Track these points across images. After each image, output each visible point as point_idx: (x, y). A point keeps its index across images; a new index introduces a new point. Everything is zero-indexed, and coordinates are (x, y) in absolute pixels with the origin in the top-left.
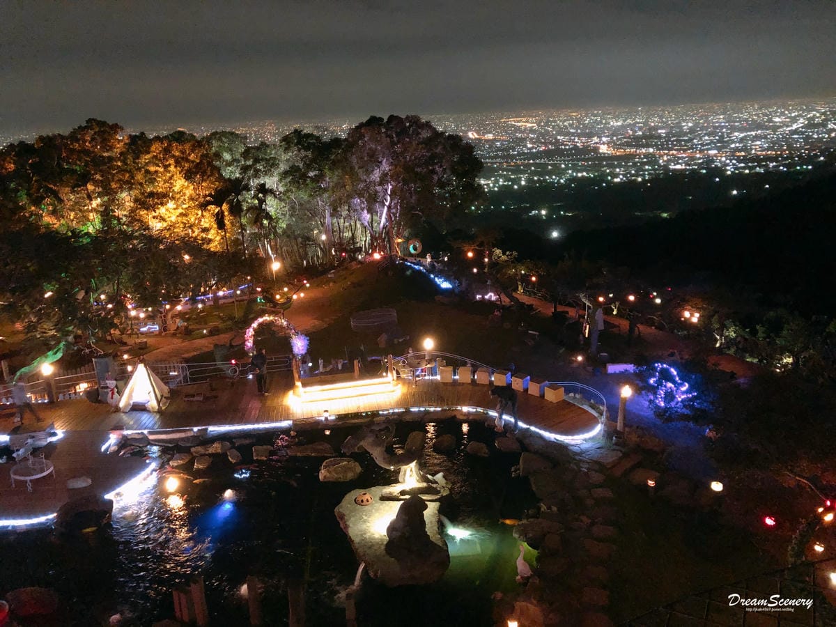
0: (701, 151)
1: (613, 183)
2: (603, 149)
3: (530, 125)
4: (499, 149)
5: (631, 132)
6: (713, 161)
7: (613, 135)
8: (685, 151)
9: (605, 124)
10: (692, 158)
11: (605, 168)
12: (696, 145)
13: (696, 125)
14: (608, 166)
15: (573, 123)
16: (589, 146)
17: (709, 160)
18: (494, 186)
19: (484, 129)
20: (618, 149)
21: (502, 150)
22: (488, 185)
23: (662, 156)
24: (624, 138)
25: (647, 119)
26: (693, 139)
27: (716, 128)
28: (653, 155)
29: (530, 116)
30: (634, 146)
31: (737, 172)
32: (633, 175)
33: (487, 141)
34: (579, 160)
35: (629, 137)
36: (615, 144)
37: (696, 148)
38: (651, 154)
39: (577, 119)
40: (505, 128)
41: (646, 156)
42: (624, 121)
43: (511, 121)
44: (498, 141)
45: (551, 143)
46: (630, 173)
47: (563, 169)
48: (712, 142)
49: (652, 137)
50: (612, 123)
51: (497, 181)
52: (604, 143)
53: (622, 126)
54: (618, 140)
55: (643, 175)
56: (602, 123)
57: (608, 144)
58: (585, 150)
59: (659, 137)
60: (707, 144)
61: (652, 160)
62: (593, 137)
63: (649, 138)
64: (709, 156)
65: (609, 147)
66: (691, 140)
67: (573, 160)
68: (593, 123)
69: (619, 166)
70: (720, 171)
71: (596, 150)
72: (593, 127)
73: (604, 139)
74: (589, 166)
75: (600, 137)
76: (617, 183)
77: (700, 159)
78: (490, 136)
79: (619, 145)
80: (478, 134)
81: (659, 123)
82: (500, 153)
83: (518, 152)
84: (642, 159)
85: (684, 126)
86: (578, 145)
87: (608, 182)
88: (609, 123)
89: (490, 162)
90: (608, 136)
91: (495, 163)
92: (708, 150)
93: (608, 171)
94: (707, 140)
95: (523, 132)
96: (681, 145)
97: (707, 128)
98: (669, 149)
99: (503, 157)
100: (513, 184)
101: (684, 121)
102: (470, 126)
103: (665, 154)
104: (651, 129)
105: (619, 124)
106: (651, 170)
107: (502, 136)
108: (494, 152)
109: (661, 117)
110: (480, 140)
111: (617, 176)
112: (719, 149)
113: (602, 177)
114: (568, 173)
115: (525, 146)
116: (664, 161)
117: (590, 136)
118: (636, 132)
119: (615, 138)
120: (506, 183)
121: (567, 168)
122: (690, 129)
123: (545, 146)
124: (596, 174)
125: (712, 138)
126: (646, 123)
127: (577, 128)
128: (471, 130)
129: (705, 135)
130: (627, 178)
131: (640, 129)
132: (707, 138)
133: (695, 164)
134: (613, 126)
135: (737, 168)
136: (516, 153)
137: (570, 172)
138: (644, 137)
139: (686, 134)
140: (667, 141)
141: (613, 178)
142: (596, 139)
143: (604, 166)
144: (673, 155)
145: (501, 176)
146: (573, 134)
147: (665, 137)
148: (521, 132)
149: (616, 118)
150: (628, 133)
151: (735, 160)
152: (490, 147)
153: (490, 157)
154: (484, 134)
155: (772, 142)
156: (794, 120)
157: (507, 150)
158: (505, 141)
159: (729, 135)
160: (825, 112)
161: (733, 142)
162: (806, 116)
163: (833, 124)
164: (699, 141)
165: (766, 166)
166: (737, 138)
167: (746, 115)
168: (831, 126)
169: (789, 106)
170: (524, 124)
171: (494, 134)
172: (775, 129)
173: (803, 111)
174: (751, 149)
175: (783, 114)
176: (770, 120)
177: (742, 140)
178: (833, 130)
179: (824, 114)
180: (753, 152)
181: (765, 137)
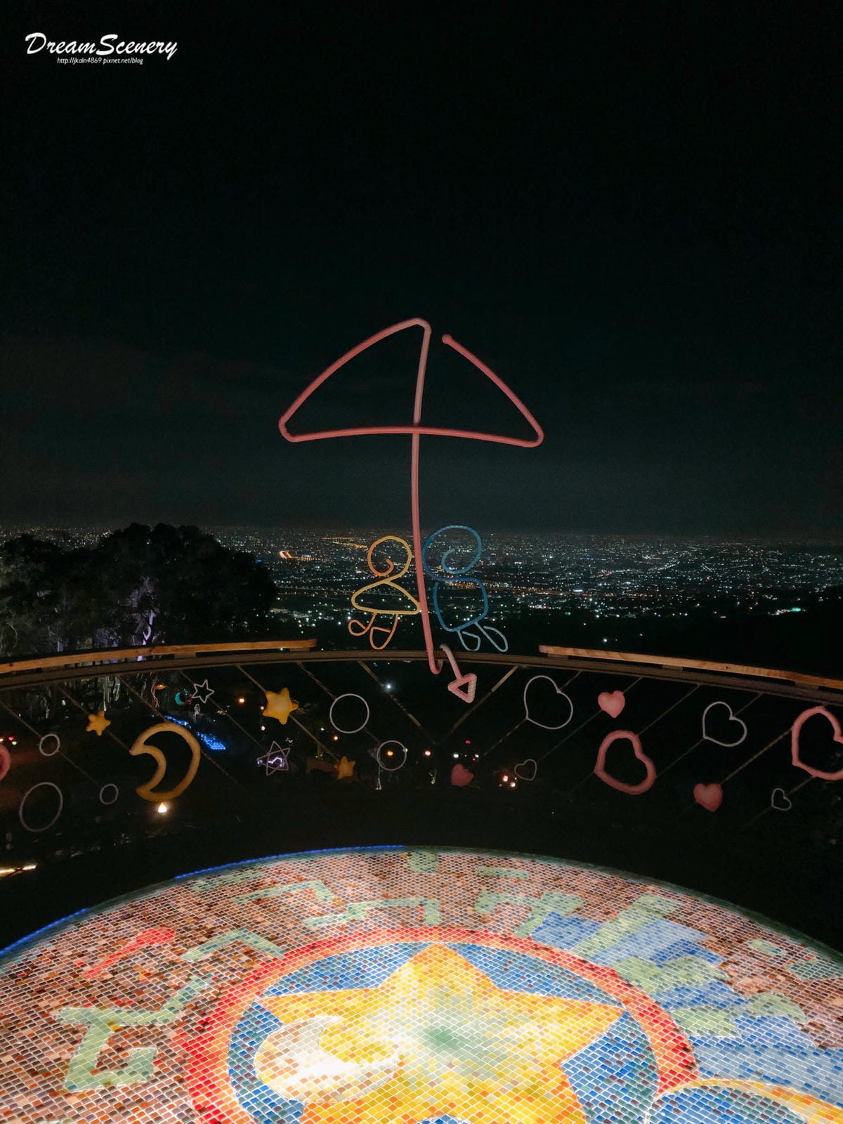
0: (565, 589)
3: (360, 547)
4: (318, 574)
5: (482, 562)
6: (579, 602)
7: (460, 565)
8: (546, 588)
10: (555, 598)
11: (451, 605)
12: (558, 581)
13: (557, 558)
14: (456, 602)
17: (574, 601)
18: (311, 622)
19: (300, 548)
20: (467, 581)
21: (323, 576)
22: (303, 620)
23: (520, 594)
24: (474, 568)
25: (501, 547)
26: (554, 575)
27: (579, 562)
28: (509, 591)
29: (360, 536)
30: (487, 579)
31: (607, 616)
33: (304, 563)
35: (480, 568)
36: (463, 576)
37: (559, 585)
38: (505, 589)
40: (328, 549)
41: (502, 591)
42: (474, 548)
43: (335, 540)
44: (318, 564)
47: (401, 604)
48: (576, 579)
49: (506, 569)
50: (459, 550)
51: (315, 615)
52: (450, 574)
53: (472, 554)
55: (498, 615)
57: (455, 574)
59: (516, 569)
60: (571, 582)
61: (508, 597)
62: (437, 565)
63: (503, 570)
64: (574, 596)
66: (552, 575)
68: (436, 548)
69: (469, 603)
70: (589, 614)
72: (437, 553)
73: (451, 569)
77: (563, 598)
78: (307, 558)
79: (468, 577)
80: (292, 554)
81: (514, 552)
82: (320, 579)
83: (344, 579)
84: (497, 595)
85: (544, 558)
87: (457, 622)
88: (456, 550)
89: (305, 591)
90: (454, 566)
91: (313, 592)
92: (572, 588)
93: (456, 608)
94: (571, 577)
95: (351, 555)
96: (541, 581)
97: (570, 562)
98: (528, 586)
99: (323, 584)
100: (336, 620)
101: (544, 552)
102: (281, 543)
103: (523, 590)
104: (506, 559)
105: (468, 551)
106: (506, 609)
107: (324, 558)
108: (313, 577)
109: (517, 546)
110: (293, 561)
111: (466, 614)
112: (585, 588)
113: (449, 615)
114: (406, 609)
115: (353, 572)
116: (522, 599)
117: (433, 564)
118: (488, 562)
120: (327, 618)
121: (406, 602)
122: (551, 561)
124: (442, 611)
125: (576, 574)
126: (499, 553)
128: (282, 549)
129: (569, 570)
131: (493, 558)
132: (570, 574)
133: (557, 605)
134: (460, 554)
135: (607, 612)
136: (340, 580)
137: (409, 607)
138: (497, 568)
139: (545, 568)
140: (525, 575)
141: (462, 617)
142: (440, 569)
143: (452, 602)
144: (532, 592)
145: (321, 609)
147: (522, 571)
148: (348, 554)
149: (465, 544)
150: (478, 563)
151: (603, 601)
152: (307, 571)
153: (307, 584)
154: (300, 554)
155: (643, 583)
156: (665, 559)
157: (330, 576)
158: (327, 564)
159: (595, 572)
160: (698, 552)
161: (600, 580)
162: (678, 555)
163: (708, 566)
164: (561, 577)
165: (639, 610)
166: (604, 576)
167: (612, 551)
168: (705, 568)
169: (659, 542)
170: (352, 544)
171: (312, 555)
172: (645, 567)
173: (675, 549)
174: (621, 590)
175: (653, 551)
176: (640, 558)
177: (610, 579)
178: (707, 573)
179: (697, 554)
180: (623, 593)
181: (635, 577)
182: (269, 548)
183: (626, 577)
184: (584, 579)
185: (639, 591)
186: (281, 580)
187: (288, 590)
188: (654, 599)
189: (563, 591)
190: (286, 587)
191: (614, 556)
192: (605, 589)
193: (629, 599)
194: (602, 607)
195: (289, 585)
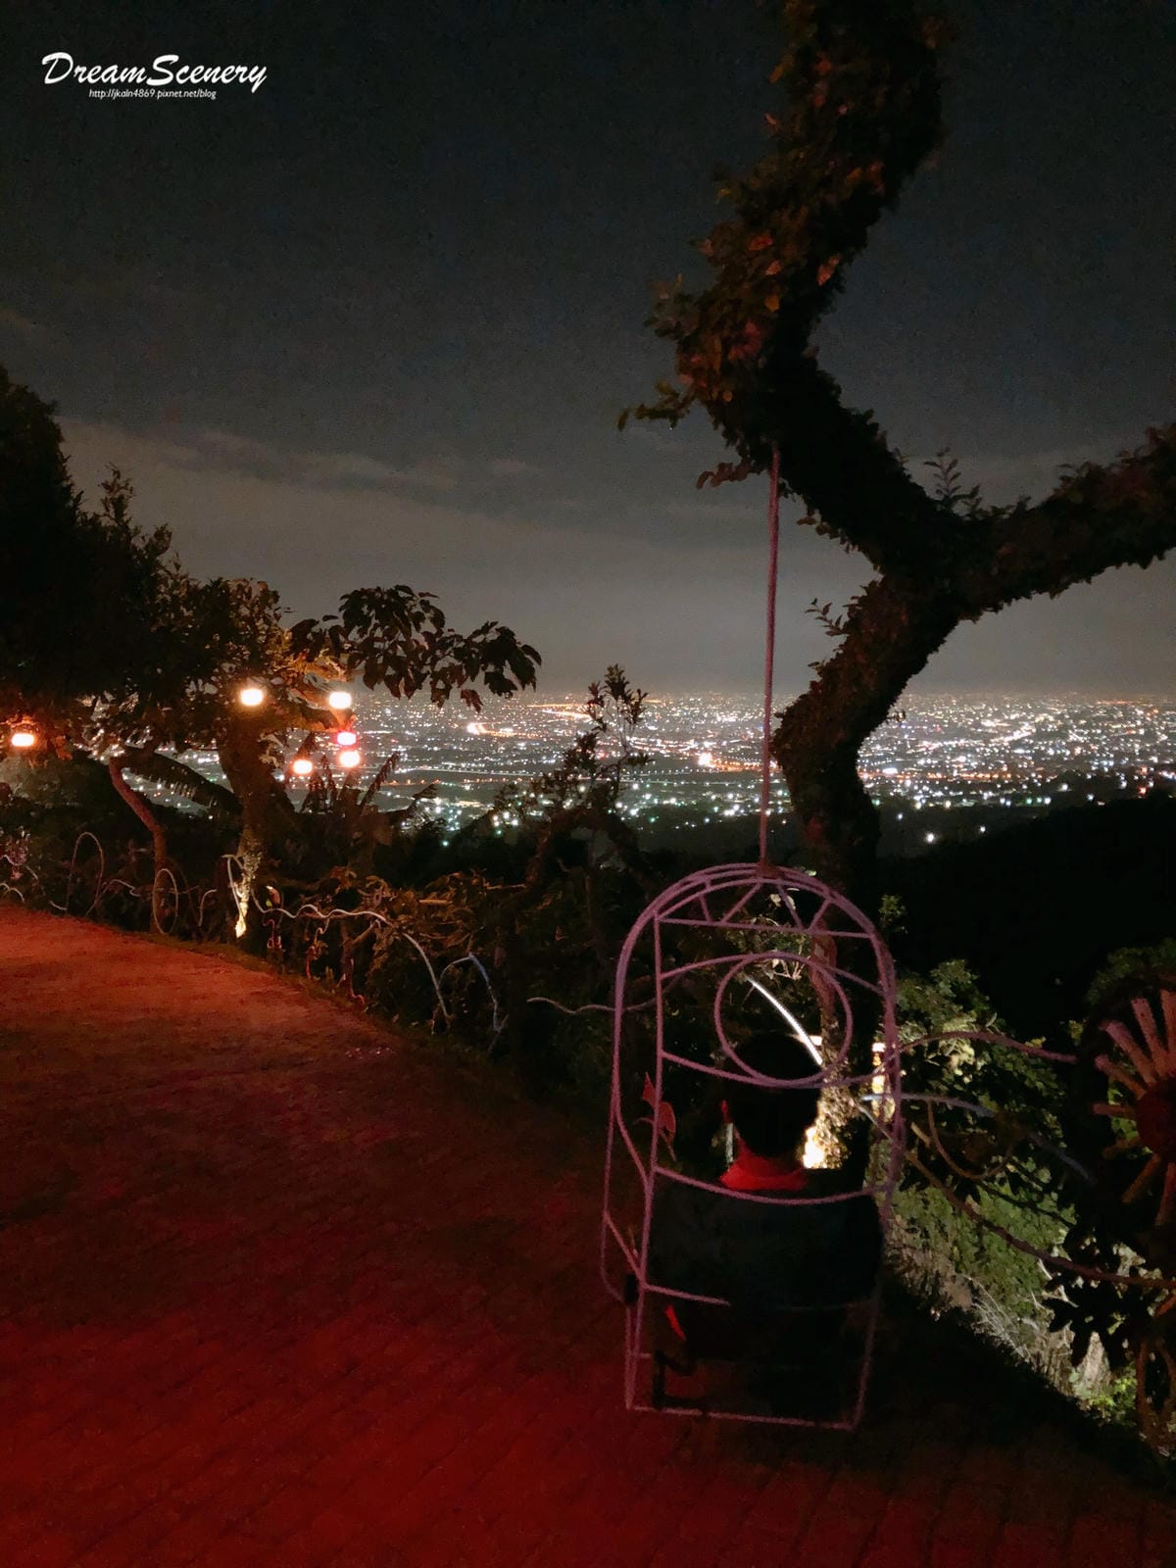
0: (870, 769)
1: (723, 817)
2: (705, 760)
3: (581, 716)
4: (523, 754)
5: (751, 734)
6: (891, 786)
7: (721, 738)
9: (708, 719)
11: (708, 794)
12: (861, 758)
14: (714, 789)
15: (653, 717)
16: (681, 755)
17: (885, 785)
18: (512, 818)
19: (498, 720)
20: (730, 760)
21: (530, 757)
22: (501, 815)
24: (740, 743)
27: (892, 732)
29: (580, 702)
30: (758, 757)
31: (931, 805)
32: (755, 806)
33: (502, 740)
34: (663, 778)
35: (748, 743)
36: (725, 753)
39: (659, 709)
40: (536, 720)
41: (779, 774)
42: (740, 716)
43: (545, 708)
44: (522, 740)
45: (616, 748)
46: (751, 802)
47: (636, 793)
48: (887, 755)
50: (719, 719)
52: (706, 750)
53: (737, 723)
54: (730, 746)
55: (775, 806)
56: (703, 718)
57: (714, 751)
58: (674, 761)
60: (880, 759)
62: (688, 739)
64: (883, 778)
65: (715, 757)
67: (653, 778)
68: (687, 716)
69: (732, 789)
70: (905, 803)
71: (692, 761)
72: (687, 723)
73: (707, 744)
74: (680, 788)
75: (699, 741)
76: (730, 819)
78: (508, 732)
79: (731, 755)
80: (487, 727)
82: (525, 761)
83: (557, 760)
84: (772, 778)
86: (662, 752)
87: (714, 817)
88: (715, 718)
89: (505, 776)
90: (712, 739)
91: (516, 778)
92: (881, 767)
93: (714, 797)
94: (879, 752)
95: (567, 728)
99: (529, 767)
102: (471, 713)
105: (732, 719)
106: (786, 798)
107: (530, 732)
108: (515, 758)
110: (489, 738)
111: (729, 806)
112: (901, 767)
113: (704, 808)
114: (644, 800)
117: (682, 737)
118: (760, 734)
119: (725, 743)
121: (643, 790)
123: (606, 753)
124: (694, 802)
125: (887, 749)
127: (659, 724)
128: (474, 721)
129: (876, 742)
130: (747, 809)
132: (878, 747)
134: (720, 723)
135: (931, 799)
136: (553, 761)
137: (648, 796)
141: (722, 809)
142: (692, 744)
143: (706, 789)
146: (652, 734)
148: (563, 727)
149: (726, 709)
150: (746, 735)
151: (927, 785)
152: (508, 750)
153: (506, 768)
154: (497, 728)
155: (984, 759)
156: (1015, 725)
157: (538, 757)
158: (535, 741)
159: (914, 745)
160: (1062, 715)
161: (922, 756)
162: (1033, 719)
163: (1078, 734)
164: (865, 752)
165: (979, 797)
166: (927, 750)
167: (939, 715)
168: (1073, 737)
169: (1006, 702)
170: (568, 714)
171: (515, 729)
172: (986, 738)
173: (1028, 712)
174: (952, 769)
175: (997, 715)
176: (977, 725)
177: (936, 753)
178: (1076, 744)
179: (1061, 717)
180: (955, 773)
181: (972, 750)
182: (456, 720)
183: (958, 751)
184: (898, 754)
185: (979, 769)
186: (473, 762)
187: (482, 777)
188: (1000, 780)
189: (868, 772)
190: (479, 772)
191: (941, 723)
192: (928, 769)
193: (963, 782)
194: (925, 793)
195: (482, 769)
